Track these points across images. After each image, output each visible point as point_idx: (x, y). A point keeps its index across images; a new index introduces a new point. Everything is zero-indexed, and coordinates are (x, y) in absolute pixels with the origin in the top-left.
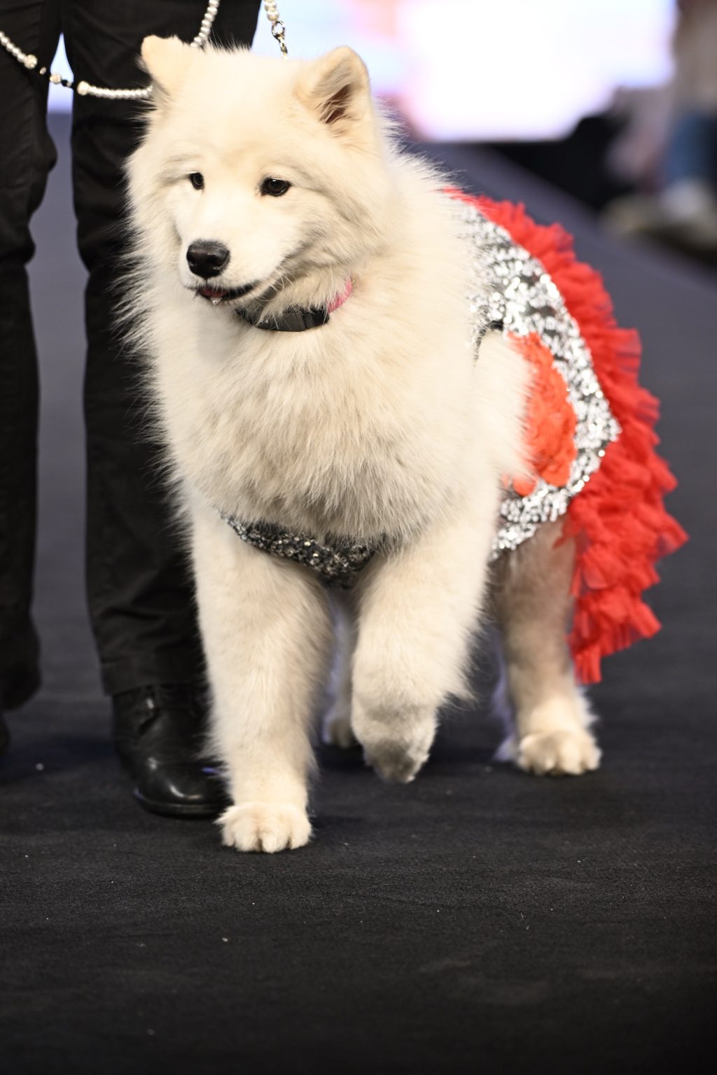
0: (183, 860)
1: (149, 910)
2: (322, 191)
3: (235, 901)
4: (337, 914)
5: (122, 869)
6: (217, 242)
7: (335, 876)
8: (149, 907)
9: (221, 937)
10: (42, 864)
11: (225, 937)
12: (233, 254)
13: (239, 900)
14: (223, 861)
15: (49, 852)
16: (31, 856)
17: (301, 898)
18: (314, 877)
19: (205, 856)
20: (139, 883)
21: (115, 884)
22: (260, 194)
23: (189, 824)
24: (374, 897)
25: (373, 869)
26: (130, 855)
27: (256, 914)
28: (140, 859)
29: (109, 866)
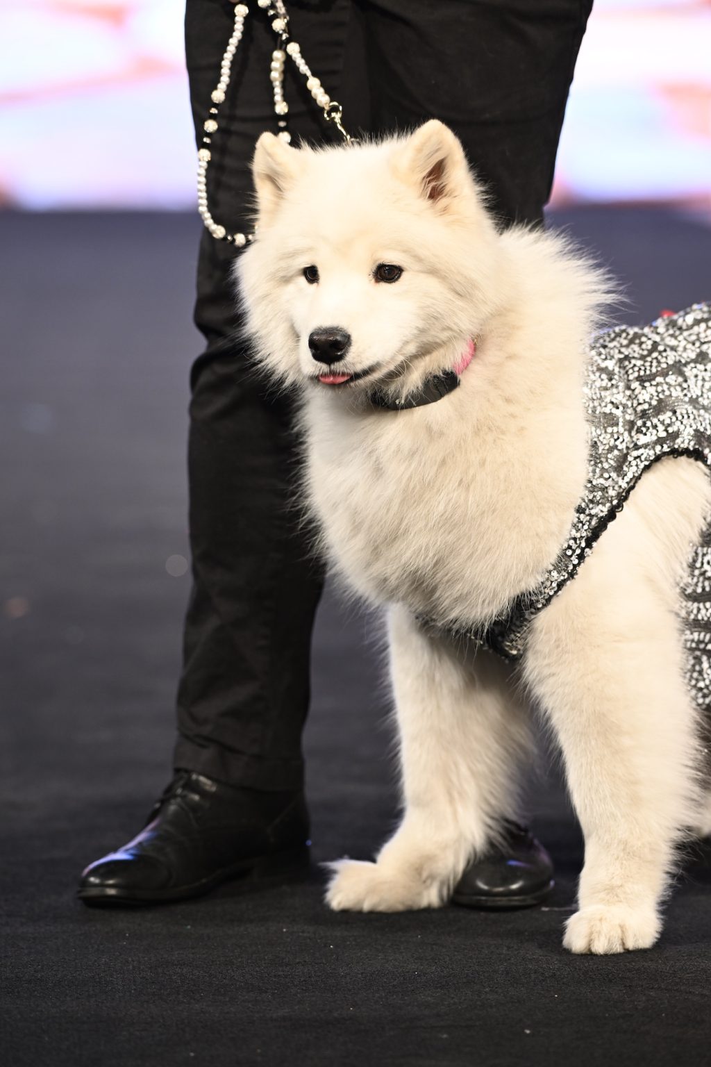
0: (487, 952)
1: (452, 1002)
2: (433, 272)
3: (537, 993)
4: (639, 1007)
5: (427, 960)
6: (338, 327)
7: (638, 969)
8: (453, 998)
9: (524, 1029)
10: (346, 954)
11: (528, 1029)
12: (353, 338)
13: (542, 992)
14: (527, 953)
15: (354, 943)
16: (336, 946)
17: (603, 990)
18: (617, 970)
19: (509, 948)
20: (442, 974)
21: (419, 975)
22: (373, 280)
23: (493, 916)
24: (677, 990)
25: (675, 963)
26: (434, 946)
27: (558, 1006)
28: (444, 950)
29: (413, 957)
